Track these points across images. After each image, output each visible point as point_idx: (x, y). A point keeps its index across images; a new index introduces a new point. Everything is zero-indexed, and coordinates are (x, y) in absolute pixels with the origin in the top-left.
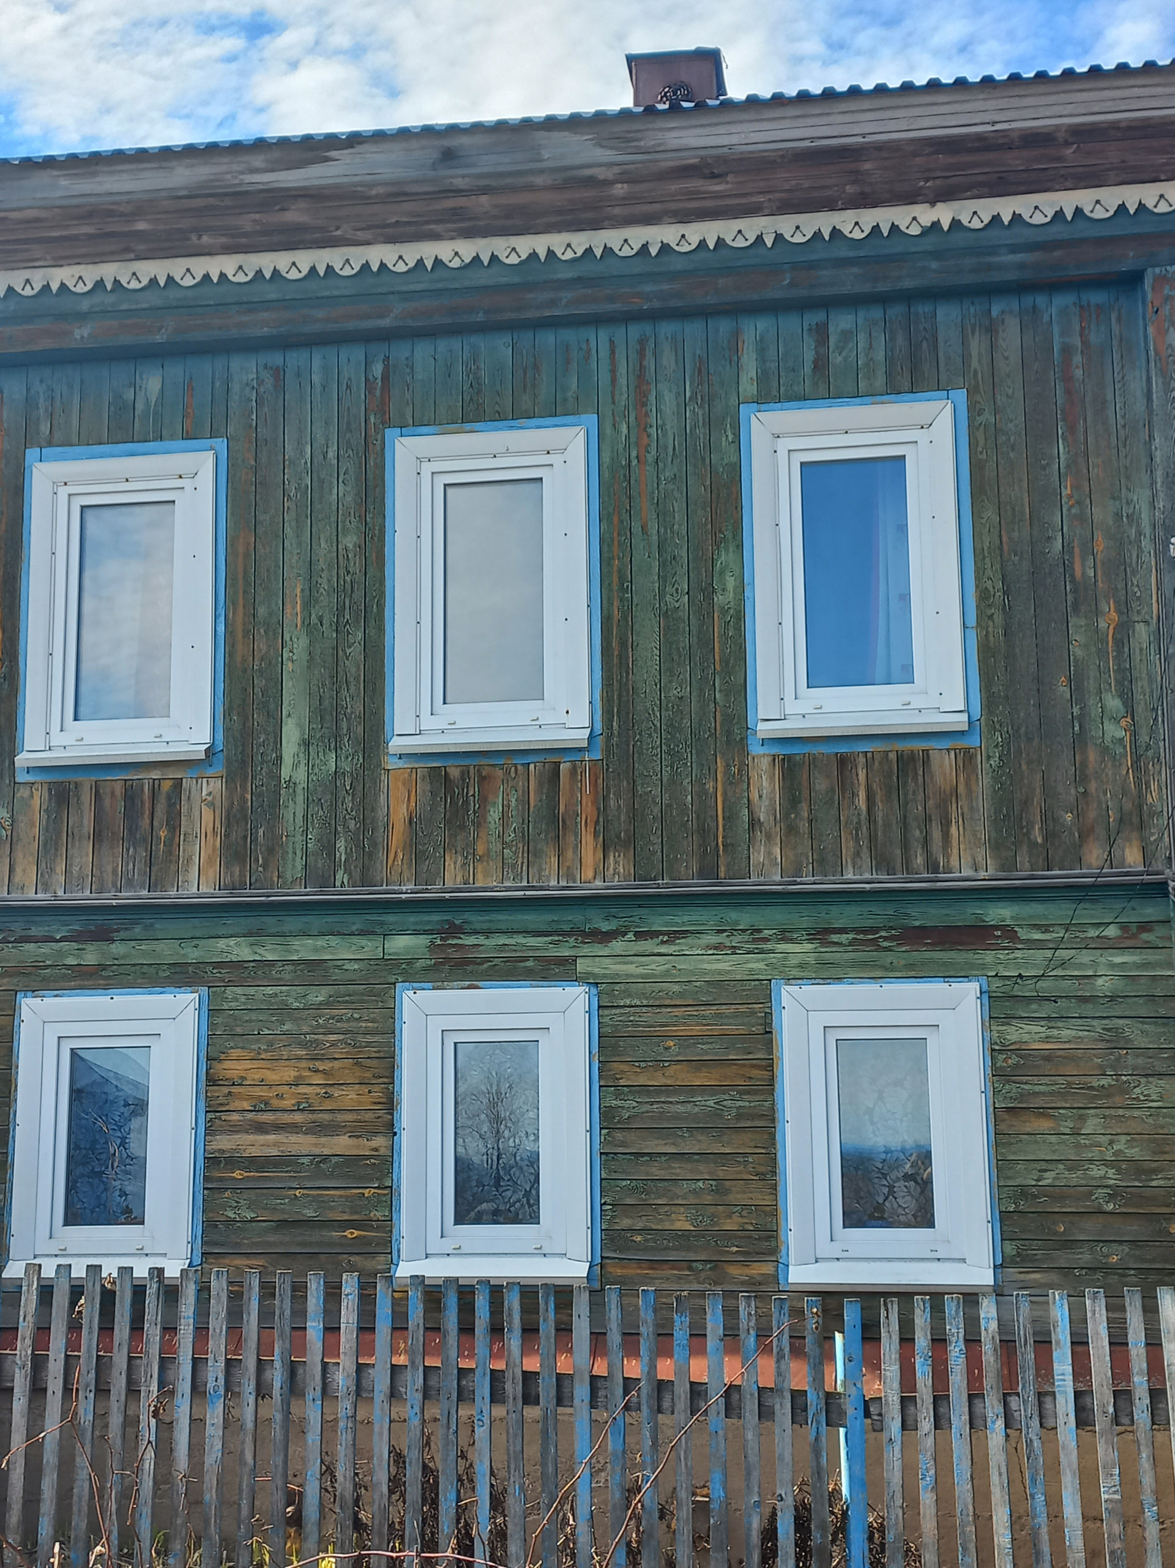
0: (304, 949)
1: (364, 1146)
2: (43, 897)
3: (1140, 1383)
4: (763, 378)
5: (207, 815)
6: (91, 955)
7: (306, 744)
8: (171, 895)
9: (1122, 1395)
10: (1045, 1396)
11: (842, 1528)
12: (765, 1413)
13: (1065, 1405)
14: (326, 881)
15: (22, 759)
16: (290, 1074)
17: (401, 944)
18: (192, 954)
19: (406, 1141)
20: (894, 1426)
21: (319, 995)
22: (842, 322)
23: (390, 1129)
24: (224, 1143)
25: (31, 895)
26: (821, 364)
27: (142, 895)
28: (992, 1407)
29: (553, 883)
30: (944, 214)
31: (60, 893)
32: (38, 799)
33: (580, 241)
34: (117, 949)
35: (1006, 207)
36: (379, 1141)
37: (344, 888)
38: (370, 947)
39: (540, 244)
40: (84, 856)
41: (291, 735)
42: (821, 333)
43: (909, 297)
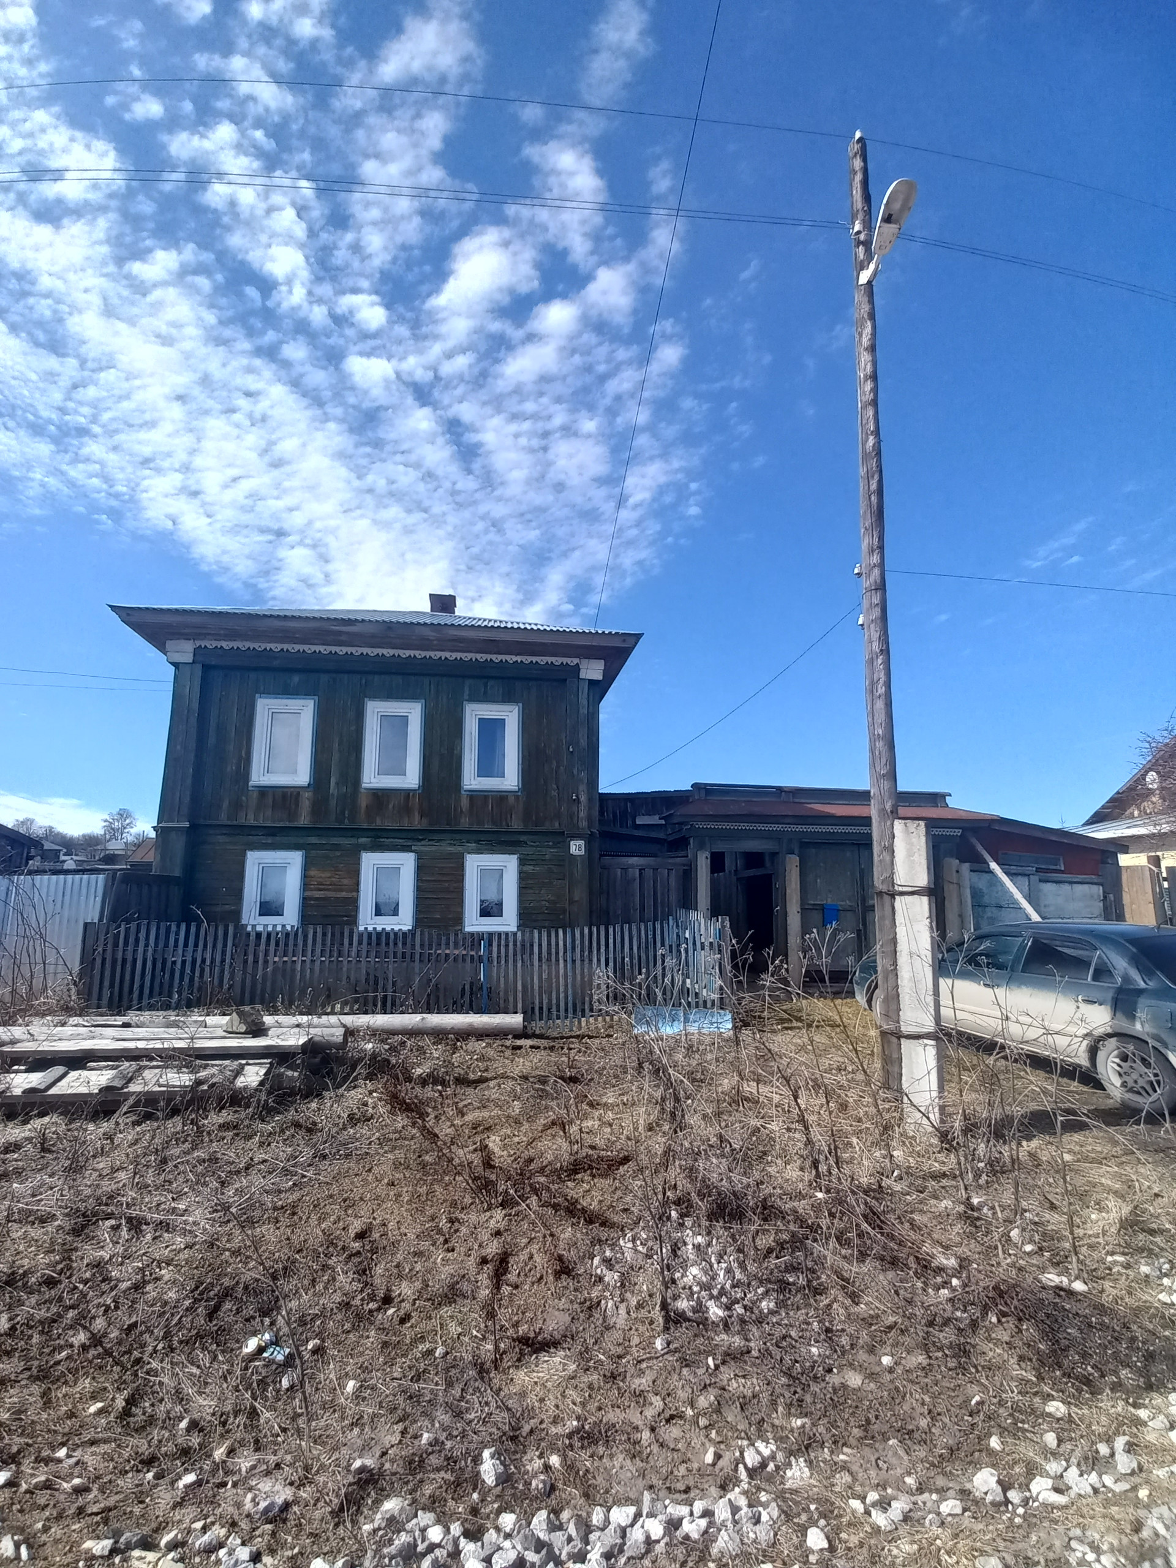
0: (335, 840)
1: (350, 895)
2: (255, 823)
3: (553, 950)
4: (469, 695)
5: (307, 802)
6: (270, 840)
7: (337, 784)
8: (295, 824)
9: (549, 953)
10: (532, 953)
11: (481, 988)
12: (464, 960)
13: (536, 957)
14: (342, 822)
15: (251, 783)
16: (329, 875)
17: (363, 840)
18: (301, 841)
19: (362, 894)
20: (495, 963)
21: (338, 853)
22: (491, 683)
23: (358, 891)
24: (308, 893)
25: (252, 822)
26: (485, 693)
27: (288, 824)
28: (519, 957)
29: (406, 825)
30: (519, 659)
31: (261, 823)
32: (255, 795)
33: (423, 654)
34: (278, 838)
35: (534, 659)
36: (355, 894)
37: (347, 824)
38: (353, 841)
39: (412, 653)
40: (269, 812)
41: (333, 781)
42: (486, 686)
43: (509, 678)
